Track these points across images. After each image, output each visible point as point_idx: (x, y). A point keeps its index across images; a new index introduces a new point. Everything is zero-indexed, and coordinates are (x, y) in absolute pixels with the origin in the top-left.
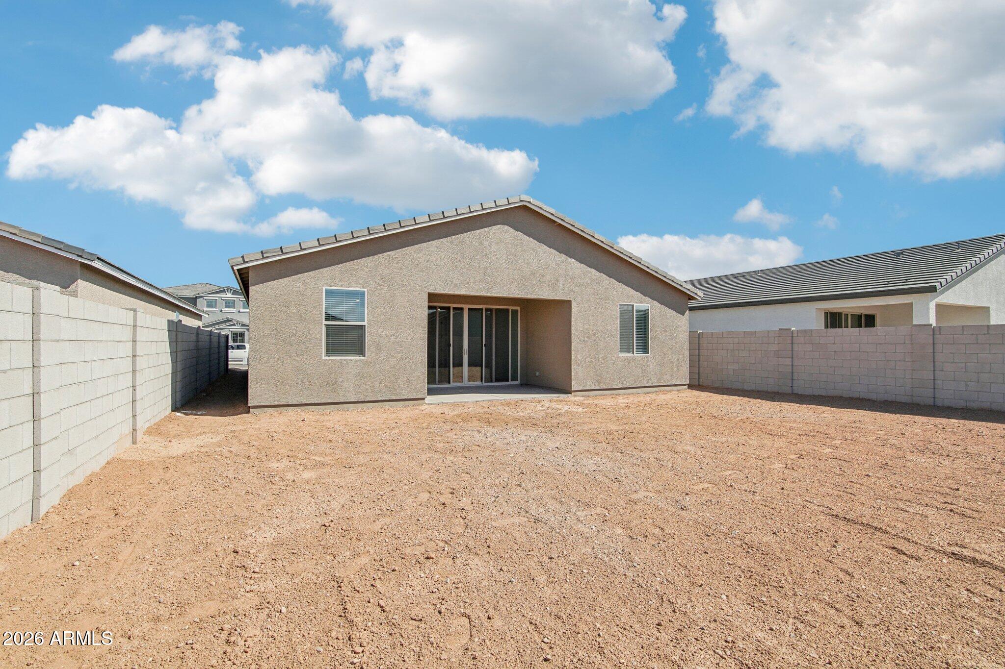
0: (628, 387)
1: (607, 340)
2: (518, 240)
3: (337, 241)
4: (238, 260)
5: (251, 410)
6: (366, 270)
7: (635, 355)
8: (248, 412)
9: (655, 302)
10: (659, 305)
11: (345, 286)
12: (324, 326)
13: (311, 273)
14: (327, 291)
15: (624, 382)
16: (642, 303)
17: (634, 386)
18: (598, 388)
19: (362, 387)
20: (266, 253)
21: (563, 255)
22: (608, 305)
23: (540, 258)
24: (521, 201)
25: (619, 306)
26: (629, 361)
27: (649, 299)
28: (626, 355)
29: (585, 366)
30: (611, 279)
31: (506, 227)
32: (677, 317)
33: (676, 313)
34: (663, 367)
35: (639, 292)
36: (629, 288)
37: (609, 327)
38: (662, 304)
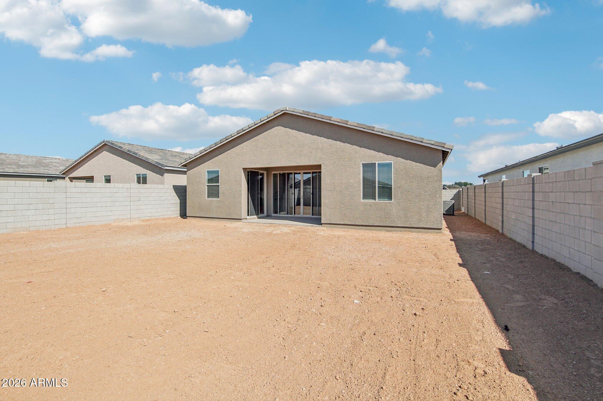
1: (351, 190)
7: (377, 201)
8: (186, 218)
11: (212, 169)
12: (206, 186)
14: (208, 171)
16: (384, 160)
19: (218, 212)
21: (316, 136)
22: (351, 164)
23: (299, 141)
24: (282, 111)
25: (361, 165)
26: (371, 206)
27: (392, 157)
28: (368, 201)
29: (332, 207)
30: (354, 146)
31: (279, 127)
32: (427, 169)
33: (425, 166)
34: (409, 212)
35: (381, 152)
36: (371, 150)
37: (352, 181)
38: (407, 160)
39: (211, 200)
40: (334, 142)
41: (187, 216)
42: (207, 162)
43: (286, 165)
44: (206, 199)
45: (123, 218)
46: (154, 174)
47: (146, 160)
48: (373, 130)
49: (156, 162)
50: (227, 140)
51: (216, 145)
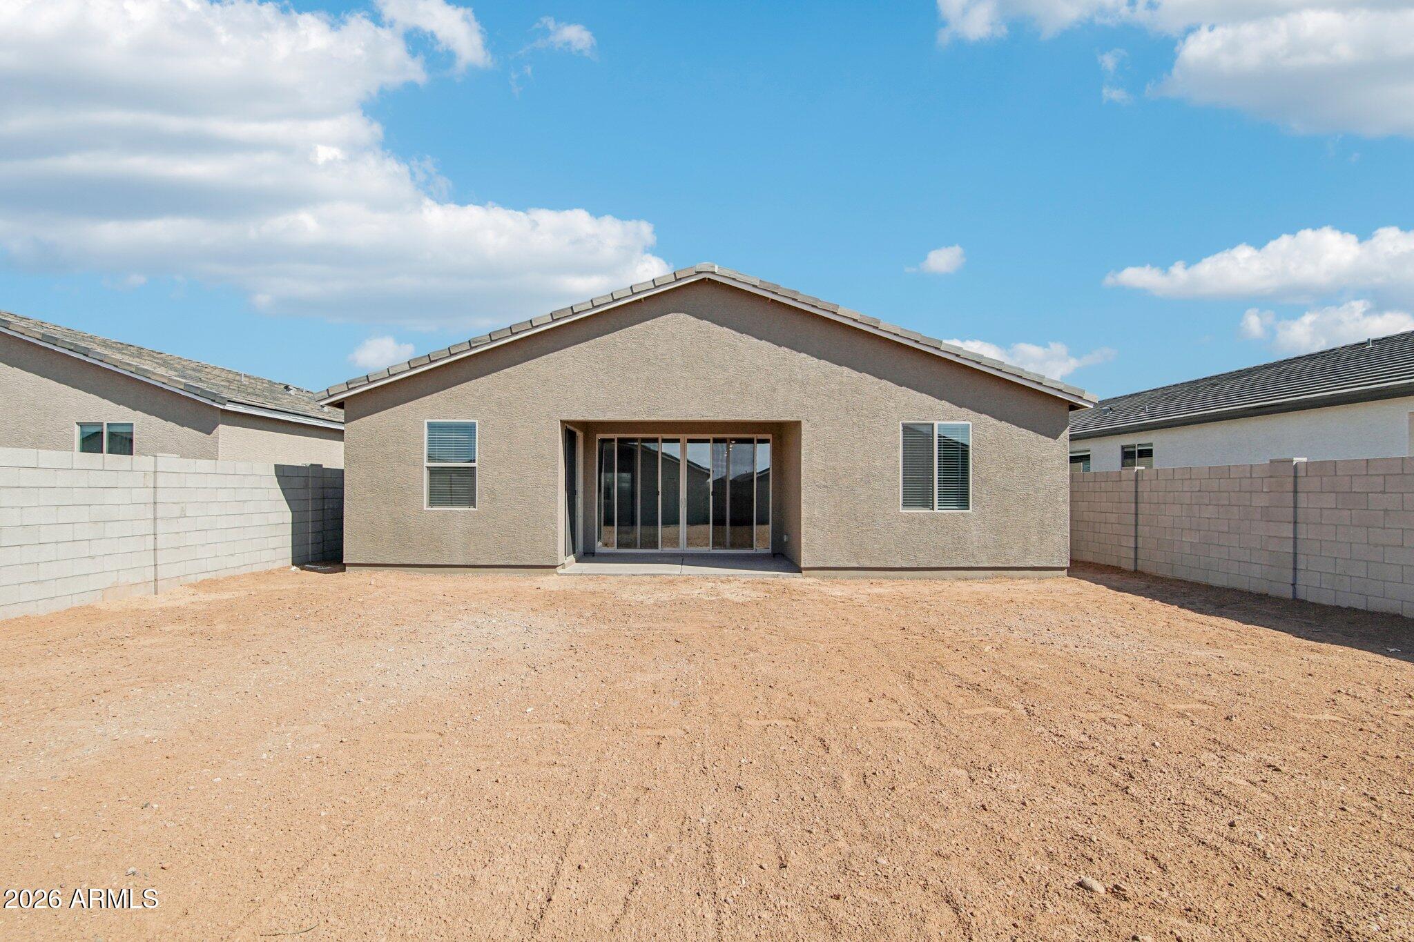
0: (921, 566)
1: (876, 485)
2: (702, 332)
3: (431, 362)
4: (323, 394)
5: (347, 568)
6: (477, 394)
7: (936, 510)
8: (344, 570)
9: (983, 416)
10: (994, 421)
11: (450, 417)
12: (425, 469)
13: (410, 404)
14: (430, 425)
15: (911, 558)
16: (953, 418)
17: (933, 565)
18: (855, 565)
19: (472, 547)
20: (351, 383)
21: (786, 349)
22: (877, 425)
23: (741, 357)
24: (698, 273)
25: (901, 428)
26: (922, 522)
27: (971, 412)
28: (917, 511)
29: (827, 528)
30: (884, 381)
31: (682, 315)
32: (1039, 442)
33: (1036, 435)
34: (1004, 534)
35: (945, 400)
36: (924, 395)
37: (878, 463)
38: (1001, 420)
39: (445, 513)
40: (835, 367)
41: (345, 565)
42: (429, 397)
43: (702, 419)
44: (425, 508)
45: (131, 581)
46: (170, 425)
47: (137, 377)
48: (938, 349)
49: (186, 385)
50: (513, 334)
51: (473, 345)
